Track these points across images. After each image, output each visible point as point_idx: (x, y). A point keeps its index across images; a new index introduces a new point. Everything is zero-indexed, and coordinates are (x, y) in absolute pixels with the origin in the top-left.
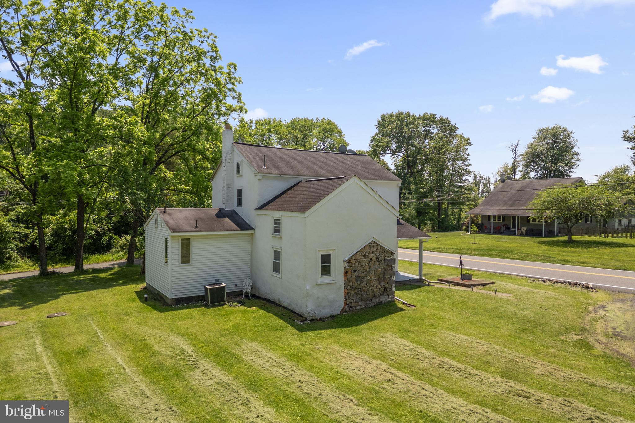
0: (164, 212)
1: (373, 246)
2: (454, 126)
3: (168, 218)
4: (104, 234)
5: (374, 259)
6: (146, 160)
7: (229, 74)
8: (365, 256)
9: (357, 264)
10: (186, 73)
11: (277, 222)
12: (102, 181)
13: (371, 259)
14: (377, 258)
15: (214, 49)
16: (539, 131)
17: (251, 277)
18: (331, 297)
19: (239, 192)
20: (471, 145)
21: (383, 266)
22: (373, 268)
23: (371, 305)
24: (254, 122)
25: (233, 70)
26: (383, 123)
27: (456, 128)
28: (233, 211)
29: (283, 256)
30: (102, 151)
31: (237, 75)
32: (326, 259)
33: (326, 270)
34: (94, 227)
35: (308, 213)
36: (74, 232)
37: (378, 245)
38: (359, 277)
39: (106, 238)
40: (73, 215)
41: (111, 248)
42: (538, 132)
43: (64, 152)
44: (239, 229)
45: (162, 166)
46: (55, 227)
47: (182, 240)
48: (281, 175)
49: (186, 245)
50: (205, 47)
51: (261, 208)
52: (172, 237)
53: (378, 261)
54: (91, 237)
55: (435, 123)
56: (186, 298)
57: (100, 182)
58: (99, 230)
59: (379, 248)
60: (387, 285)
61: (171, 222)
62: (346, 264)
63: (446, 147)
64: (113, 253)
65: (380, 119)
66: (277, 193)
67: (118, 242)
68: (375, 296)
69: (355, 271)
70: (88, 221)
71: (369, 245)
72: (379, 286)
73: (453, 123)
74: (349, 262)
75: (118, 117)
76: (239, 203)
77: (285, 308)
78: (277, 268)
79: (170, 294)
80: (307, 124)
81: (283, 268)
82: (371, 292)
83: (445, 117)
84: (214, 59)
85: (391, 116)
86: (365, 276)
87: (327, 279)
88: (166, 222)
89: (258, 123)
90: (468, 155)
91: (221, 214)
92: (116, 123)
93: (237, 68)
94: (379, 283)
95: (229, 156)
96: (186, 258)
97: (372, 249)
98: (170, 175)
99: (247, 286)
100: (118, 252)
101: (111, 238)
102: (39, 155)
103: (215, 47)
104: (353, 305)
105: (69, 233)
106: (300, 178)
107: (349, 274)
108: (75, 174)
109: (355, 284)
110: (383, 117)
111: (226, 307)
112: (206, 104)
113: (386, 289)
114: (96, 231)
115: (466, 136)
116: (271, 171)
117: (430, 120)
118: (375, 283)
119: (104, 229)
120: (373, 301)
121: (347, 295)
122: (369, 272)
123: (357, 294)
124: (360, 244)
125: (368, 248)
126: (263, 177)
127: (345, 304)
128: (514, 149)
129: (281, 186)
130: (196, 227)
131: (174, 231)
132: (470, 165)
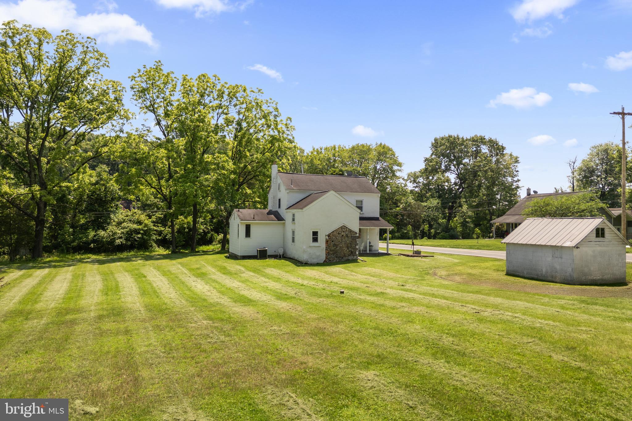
0: (239, 211)
1: (344, 228)
2: (502, 146)
3: (240, 214)
4: (208, 232)
5: (345, 235)
6: (234, 183)
7: (286, 125)
8: (339, 234)
9: (334, 237)
10: (259, 126)
11: (294, 215)
12: (207, 196)
13: (343, 235)
14: (347, 235)
15: (276, 109)
16: (593, 147)
17: (284, 247)
18: (318, 254)
19: (280, 200)
20: (519, 163)
21: (350, 240)
22: (344, 240)
23: (343, 260)
24: (323, 149)
25: (289, 122)
26: (436, 144)
27: (503, 148)
28: (277, 211)
29: (296, 233)
30: (208, 178)
31: (291, 124)
32: (315, 234)
33: (315, 240)
34: (202, 227)
35: (304, 209)
36: (190, 230)
37: (347, 228)
38: (335, 244)
39: (209, 235)
40: (190, 219)
41: (212, 242)
42: (592, 149)
43: (188, 179)
44: (276, 220)
45: (245, 186)
46: (178, 227)
47: (246, 225)
48: (301, 190)
49: (248, 228)
50: (271, 109)
51: (287, 209)
52: (241, 223)
53: (347, 237)
54: (200, 234)
55: (484, 143)
56: (248, 256)
57: (206, 197)
58: (205, 230)
59: (348, 229)
60: (353, 250)
61: (241, 215)
62: (327, 237)
63: (489, 165)
64: (214, 245)
65: (434, 142)
66: (298, 200)
67: (217, 238)
68: (345, 256)
69: (332, 241)
70: (198, 223)
71: (341, 228)
72: (348, 251)
73: (500, 144)
74: (329, 236)
75: (217, 157)
76: (279, 207)
77: (296, 260)
78: (293, 241)
79: (239, 254)
80: (365, 149)
81: (296, 239)
82: (342, 253)
83: (493, 138)
84: (276, 116)
85: (443, 139)
86: (339, 244)
87: (315, 244)
88: (239, 216)
89: (326, 149)
90: (517, 171)
91: (270, 213)
92: (215, 161)
93: (292, 120)
94: (348, 249)
95: (274, 180)
96: (248, 234)
97: (343, 230)
98: (249, 191)
99: (281, 252)
100: (217, 244)
101: (212, 235)
102: (175, 181)
103: (277, 109)
104: (331, 259)
105: (187, 230)
106: (312, 192)
107: (329, 242)
108: (194, 190)
109: (333, 248)
110: (436, 140)
111: (267, 260)
112: (272, 144)
113: (352, 252)
114: (203, 230)
115: (515, 155)
116: (295, 188)
117: (479, 141)
118: (345, 249)
119: (208, 229)
120: (344, 258)
121: (328, 254)
122: (341, 242)
123: (334, 254)
124: (335, 226)
125: (340, 229)
126: (290, 191)
127: (326, 258)
128: (573, 164)
129: (300, 196)
130: (254, 218)
131: (242, 220)
132: (518, 181)
